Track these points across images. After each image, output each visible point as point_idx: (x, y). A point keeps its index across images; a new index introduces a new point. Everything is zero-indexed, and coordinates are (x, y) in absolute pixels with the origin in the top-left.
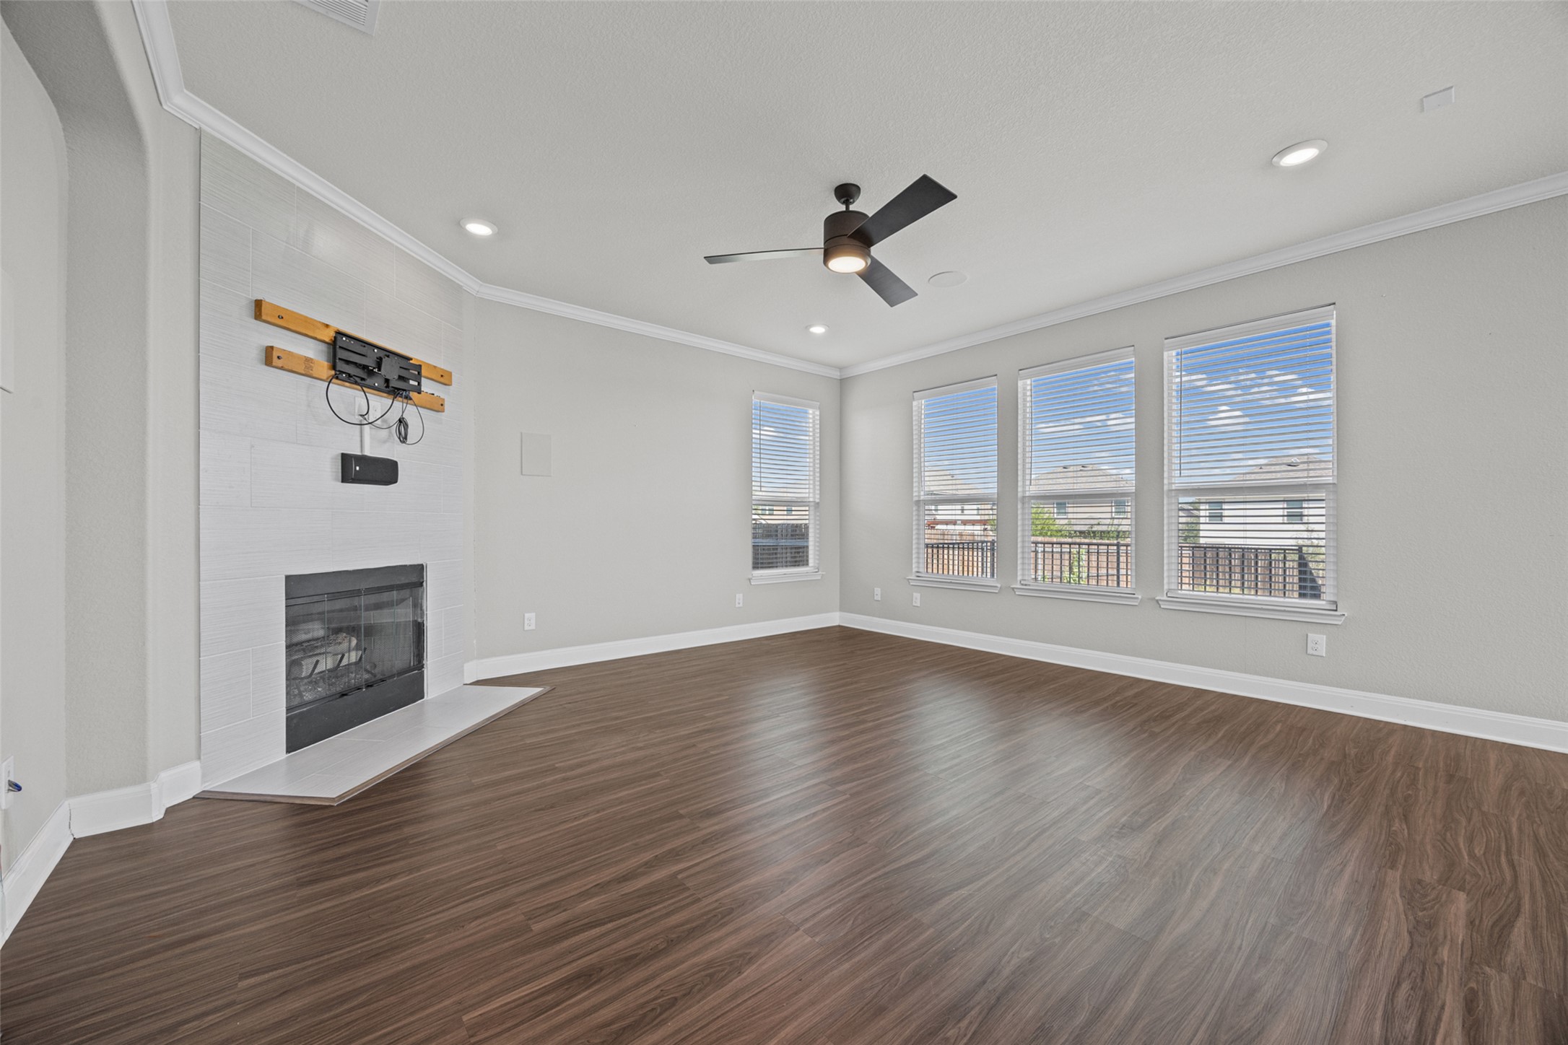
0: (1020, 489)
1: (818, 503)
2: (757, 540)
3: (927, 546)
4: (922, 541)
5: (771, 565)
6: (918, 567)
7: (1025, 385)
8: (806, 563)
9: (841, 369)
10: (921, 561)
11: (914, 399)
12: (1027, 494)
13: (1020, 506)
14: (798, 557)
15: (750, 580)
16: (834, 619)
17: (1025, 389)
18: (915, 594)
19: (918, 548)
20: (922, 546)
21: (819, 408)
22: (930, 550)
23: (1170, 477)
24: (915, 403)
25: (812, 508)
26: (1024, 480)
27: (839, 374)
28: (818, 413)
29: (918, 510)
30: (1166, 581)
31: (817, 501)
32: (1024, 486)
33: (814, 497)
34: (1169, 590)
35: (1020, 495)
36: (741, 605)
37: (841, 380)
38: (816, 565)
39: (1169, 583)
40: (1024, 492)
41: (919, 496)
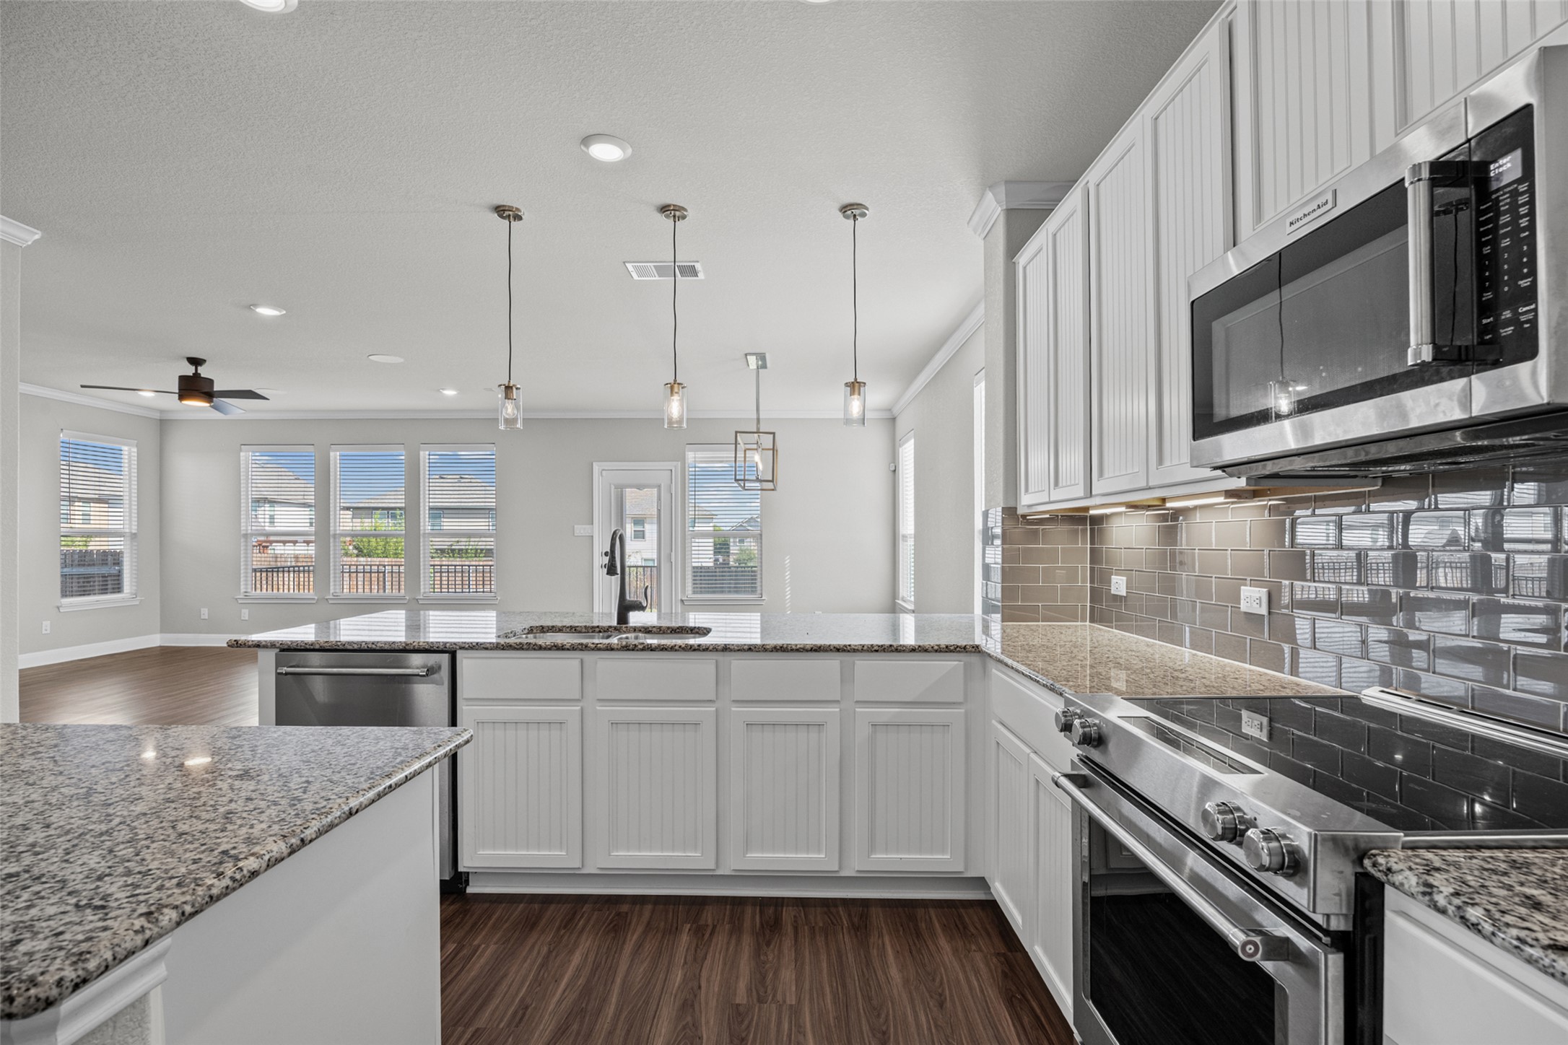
0: (331, 529)
1: (135, 534)
2: (65, 570)
3: (255, 571)
4: (250, 567)
5: (84, 592)
6: (246, 588)
7: (335, 455)
8: (118, 589)
9: (162, 411)
10: (250, 583)
11: (241, 450)
12: (338, 532)
13: (332, 540)
14: (112, 583)
15: (58, 608)
16: (155, 640)
17: (335, 458)
18: (243, 611)
19: (246, 573)
20: (250, 571)
21: (137, 446)
22: (258, 574)
23: (425, 525)
24: (242, 454)
25: (128, 538)
26: (335, 523)
27: (159, 415)
28: (135, 450)
29: (246, 542)
30: (422, 587)
31: (134, 531)
32: (335, 526)
33: (130, 528)
34: (425, 593)
35: (332, 533)
36: (48, 632)
37: (160, 420)
38: (134, 592)
39: (425, 588)
40: (335, 530)
41: (247, 530)
